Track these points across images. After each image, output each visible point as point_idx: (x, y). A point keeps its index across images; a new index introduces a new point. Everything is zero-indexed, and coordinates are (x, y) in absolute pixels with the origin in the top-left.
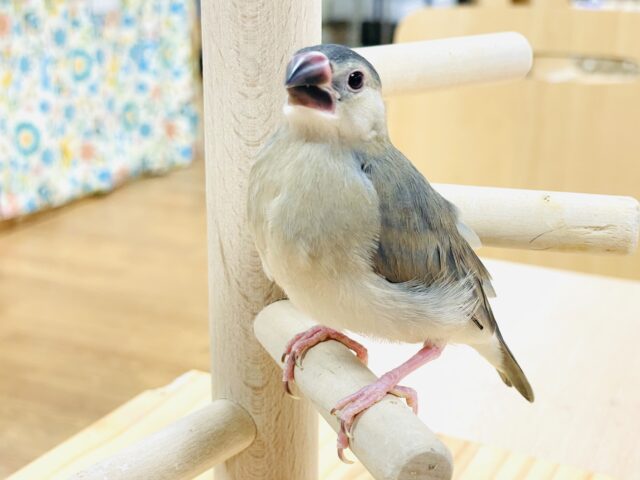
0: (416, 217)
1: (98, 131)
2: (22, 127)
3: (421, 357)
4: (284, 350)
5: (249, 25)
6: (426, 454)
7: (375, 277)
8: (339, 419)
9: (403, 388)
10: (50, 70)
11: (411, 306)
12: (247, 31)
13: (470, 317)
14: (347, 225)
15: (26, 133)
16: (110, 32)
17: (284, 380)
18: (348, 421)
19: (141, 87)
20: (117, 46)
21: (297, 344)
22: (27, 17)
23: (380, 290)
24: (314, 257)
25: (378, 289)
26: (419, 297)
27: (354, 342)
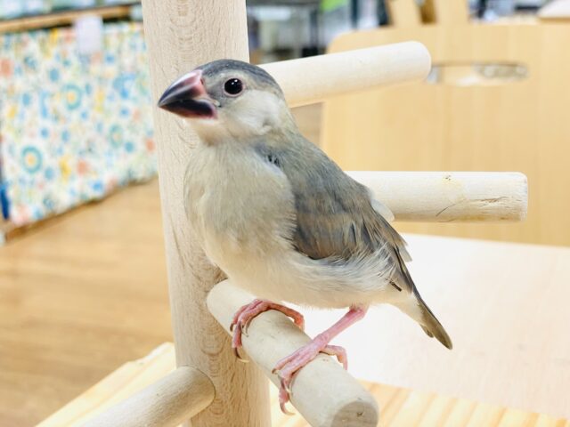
0: (330, 201)
1: (90, 150)
2: (27, 150)
3: (347, 319)
4: (232, 321)
5: (186, 46)
6: (355, 404)
7: (298, 255)
8: (279, 377)
9: (333, 347)
10: (47, 102)
11: (332, 278)
12: (184, 51)
13: (387, 282)
14: (265, 208)
15: (31, 155)
16: (96, 69)
17: (233, 346)
18: (287, 379)
19: (124, 112)
20: (101, 79)
21: (242, 315)
22: (26, 60)
23: (304, 266)
24: (242, 241)
25: (301, 265)
26: (340, 269)
27: (291, 310)
